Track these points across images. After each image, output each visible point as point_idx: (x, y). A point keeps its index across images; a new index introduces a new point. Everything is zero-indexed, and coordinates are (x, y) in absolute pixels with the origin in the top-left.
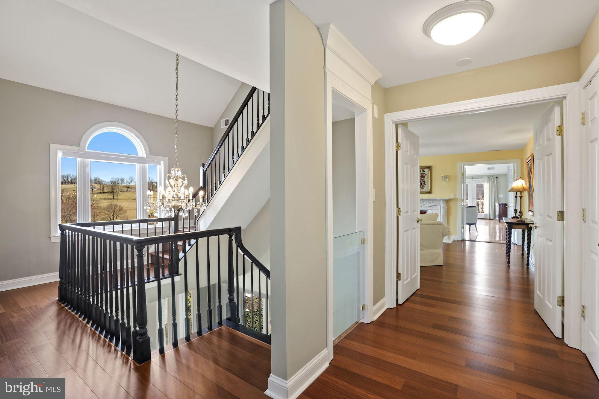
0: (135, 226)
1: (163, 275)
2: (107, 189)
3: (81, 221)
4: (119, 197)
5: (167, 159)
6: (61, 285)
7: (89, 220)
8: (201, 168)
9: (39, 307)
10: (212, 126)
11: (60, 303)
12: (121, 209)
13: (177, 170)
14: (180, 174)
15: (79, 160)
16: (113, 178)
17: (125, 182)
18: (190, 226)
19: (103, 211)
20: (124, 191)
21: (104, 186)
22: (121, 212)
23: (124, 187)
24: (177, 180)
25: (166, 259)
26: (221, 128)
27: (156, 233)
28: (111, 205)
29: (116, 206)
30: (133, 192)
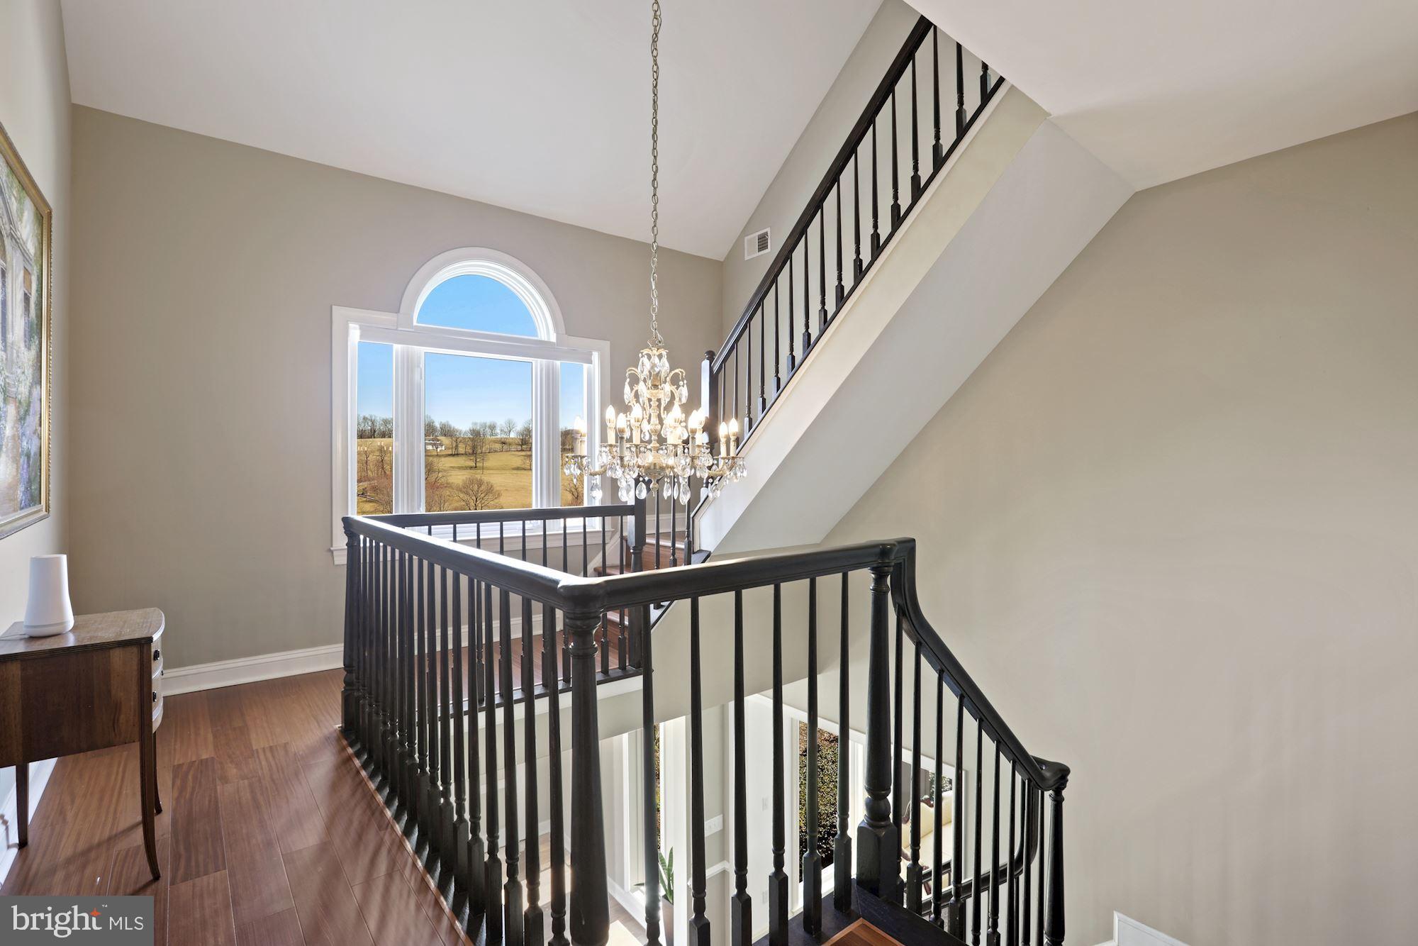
0: (534, 527)
1: (605, 671)
2: (464, 446)
3: (403, 511)
4: (486, 464)
5: (606, 345)
6: (347, 688)
7: (421, 509)
8: (706, 364)
9: (293, 750)
10: (719, 253)
11: (345, 742)
12: (490, 490)
13: (658, 353)
14: (664, 366)
15: (397, 348)
16: (476, 424)
17: (498, 431)
18: (677, 530)
19: (457, 492)
20: (496, 451)
21: (459, 440)
22: (490, 496)
23: (495, 442)
24: (655, 386)
25: (613, 622)
26: (747, 258)
27: (587, 547)
28: (472, 481)
29: (480, 483)
30: (513, 453)
